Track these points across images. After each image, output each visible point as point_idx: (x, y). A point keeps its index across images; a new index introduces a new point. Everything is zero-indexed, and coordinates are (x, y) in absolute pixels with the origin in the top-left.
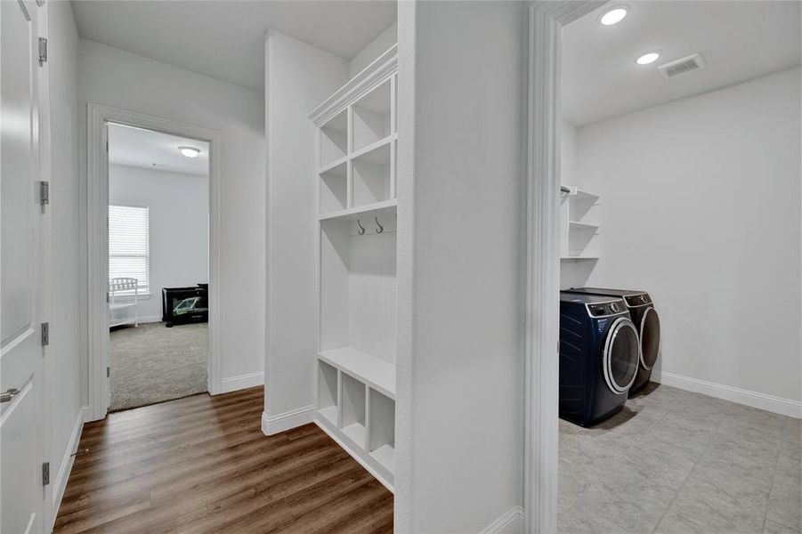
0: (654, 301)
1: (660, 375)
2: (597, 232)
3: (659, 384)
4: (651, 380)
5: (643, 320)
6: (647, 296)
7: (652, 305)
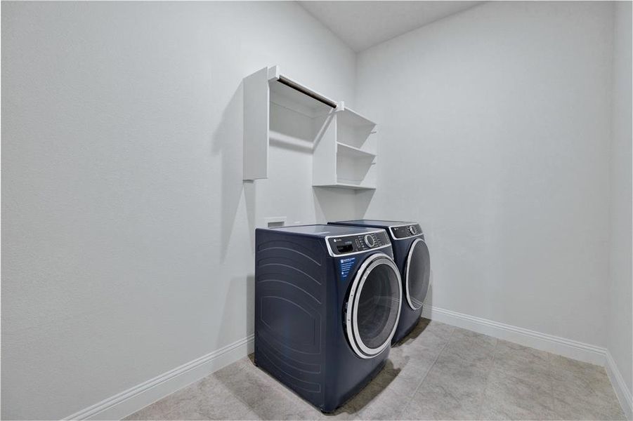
0: (425, 232)
1: (430, 311)
2: (374, 162)
3: (429, 321)
4: (422, 316)
5: (411, 253)
6: (417, 228)
7: (422, 237)
